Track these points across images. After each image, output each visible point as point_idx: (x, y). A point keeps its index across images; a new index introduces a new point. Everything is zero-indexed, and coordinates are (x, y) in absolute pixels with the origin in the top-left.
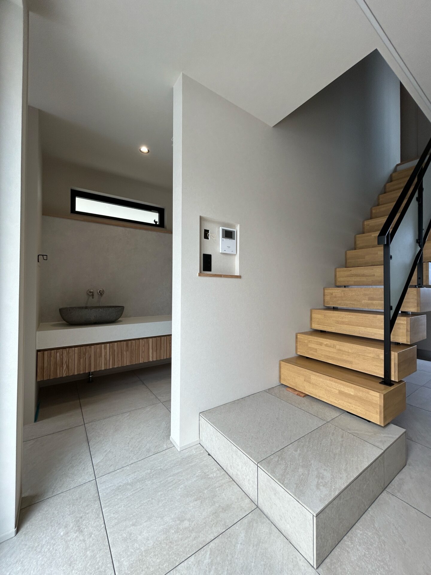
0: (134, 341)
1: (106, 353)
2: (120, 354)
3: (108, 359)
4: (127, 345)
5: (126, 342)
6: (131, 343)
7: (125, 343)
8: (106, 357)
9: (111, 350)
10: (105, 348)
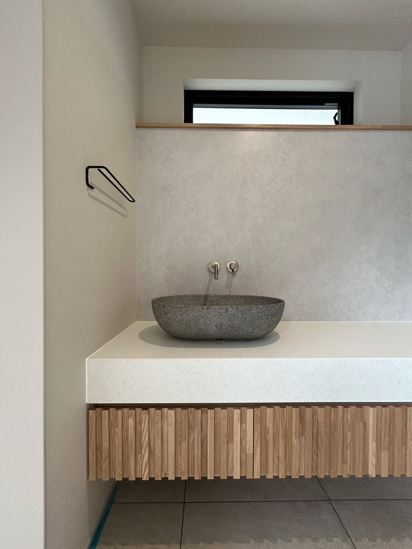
0: (320, 411)
1: (243, 432)
2: (281, 441)
3: (250, 451)
4: (302, 419)
5: (298, 409)
6: (314, 413)
7: (295, 411)
8: (243, 443)
9: (258, 426)
10: (243, 420)
